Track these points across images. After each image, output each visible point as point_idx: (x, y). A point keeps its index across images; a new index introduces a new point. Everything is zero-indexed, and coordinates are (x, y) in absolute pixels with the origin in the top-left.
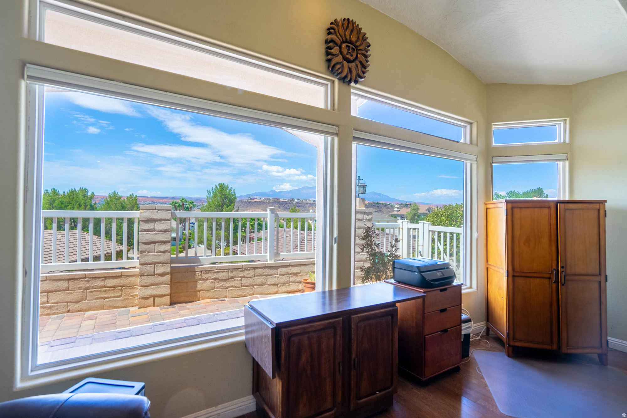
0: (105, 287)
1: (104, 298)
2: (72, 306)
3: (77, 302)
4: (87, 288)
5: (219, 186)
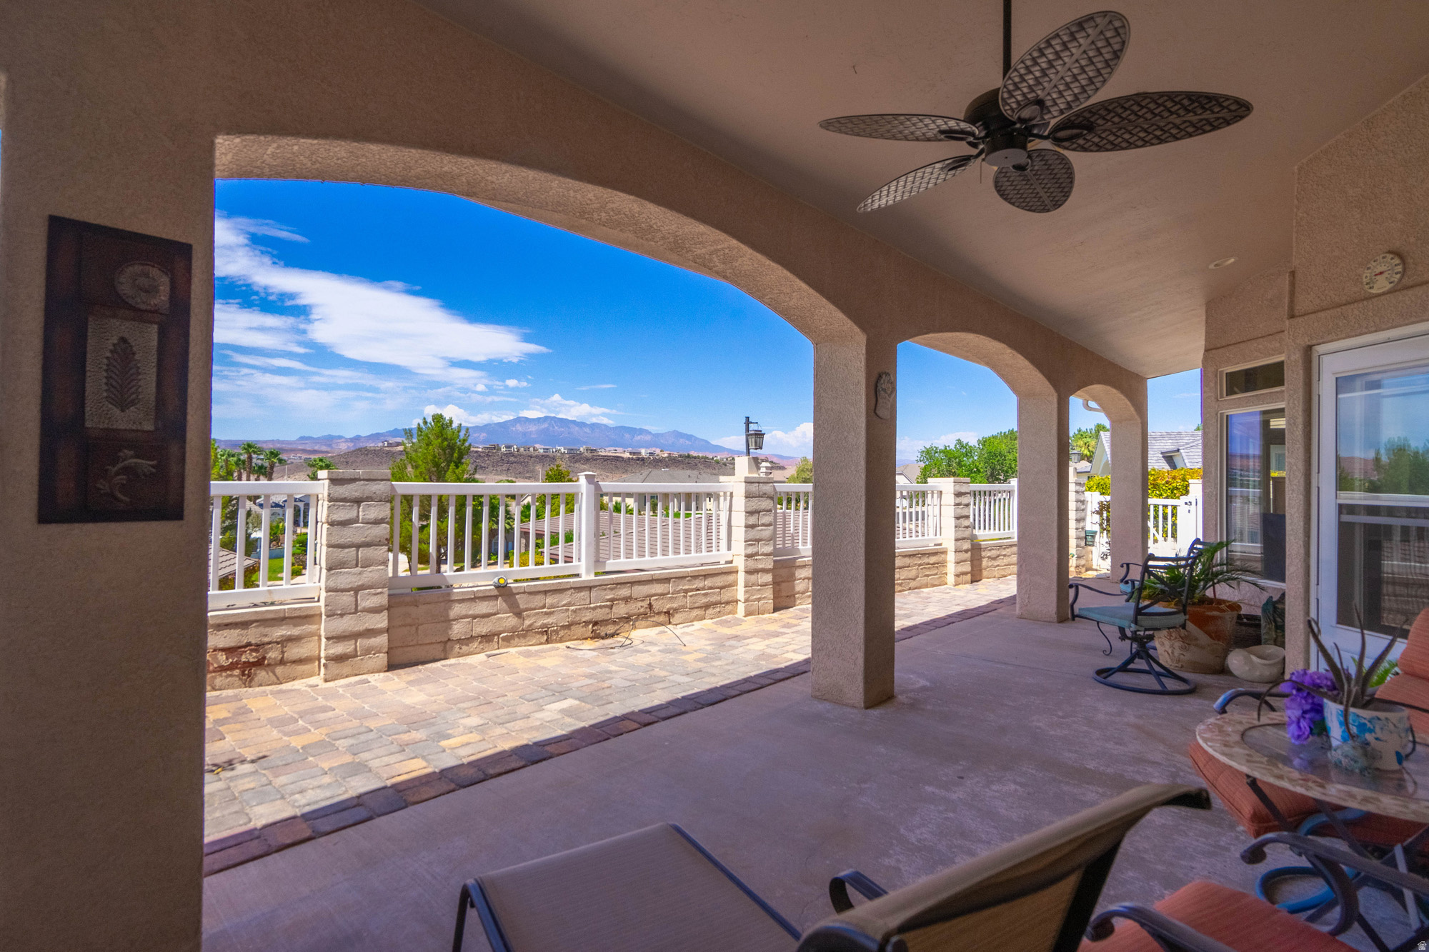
0: (929, 564)
1: (928, 576)
2: (912, 584)
3: (914, 579)
4: (920, 565)
5: (433, 420)
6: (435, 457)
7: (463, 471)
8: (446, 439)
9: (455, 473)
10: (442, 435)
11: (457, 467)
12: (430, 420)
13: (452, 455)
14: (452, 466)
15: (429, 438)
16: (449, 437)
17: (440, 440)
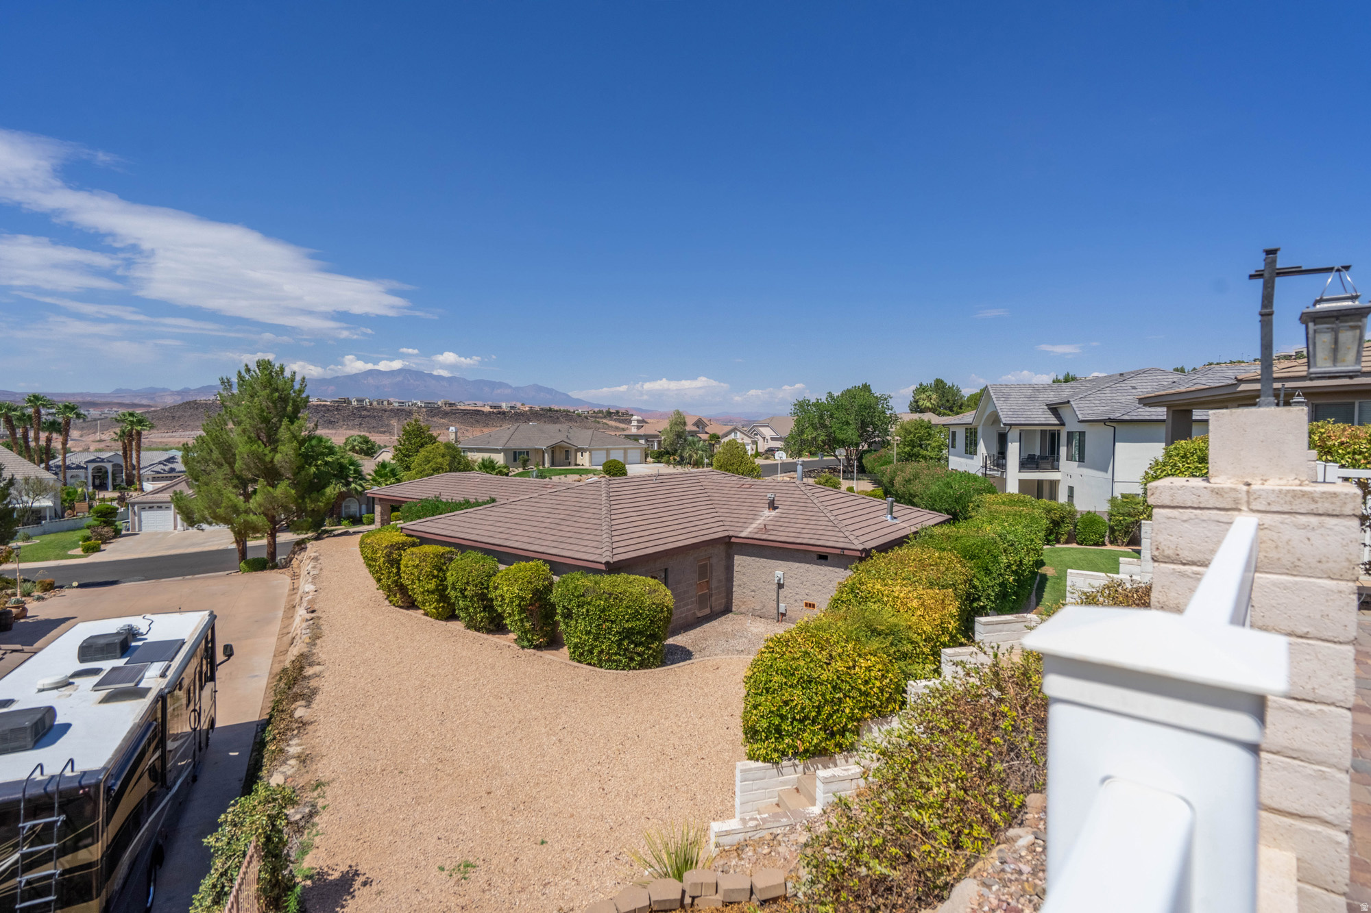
5: (258, 367)
6: (263, 411)
7: (300, 428)
8: (277, 390)
9: (289, 430)
10: (271, 385)
11: (292, 422)
12: (253, 366)
13: (285, 409)
14: (285, 421)
15: (253, 388)
16: (280, 387)
17: (268, 391)
